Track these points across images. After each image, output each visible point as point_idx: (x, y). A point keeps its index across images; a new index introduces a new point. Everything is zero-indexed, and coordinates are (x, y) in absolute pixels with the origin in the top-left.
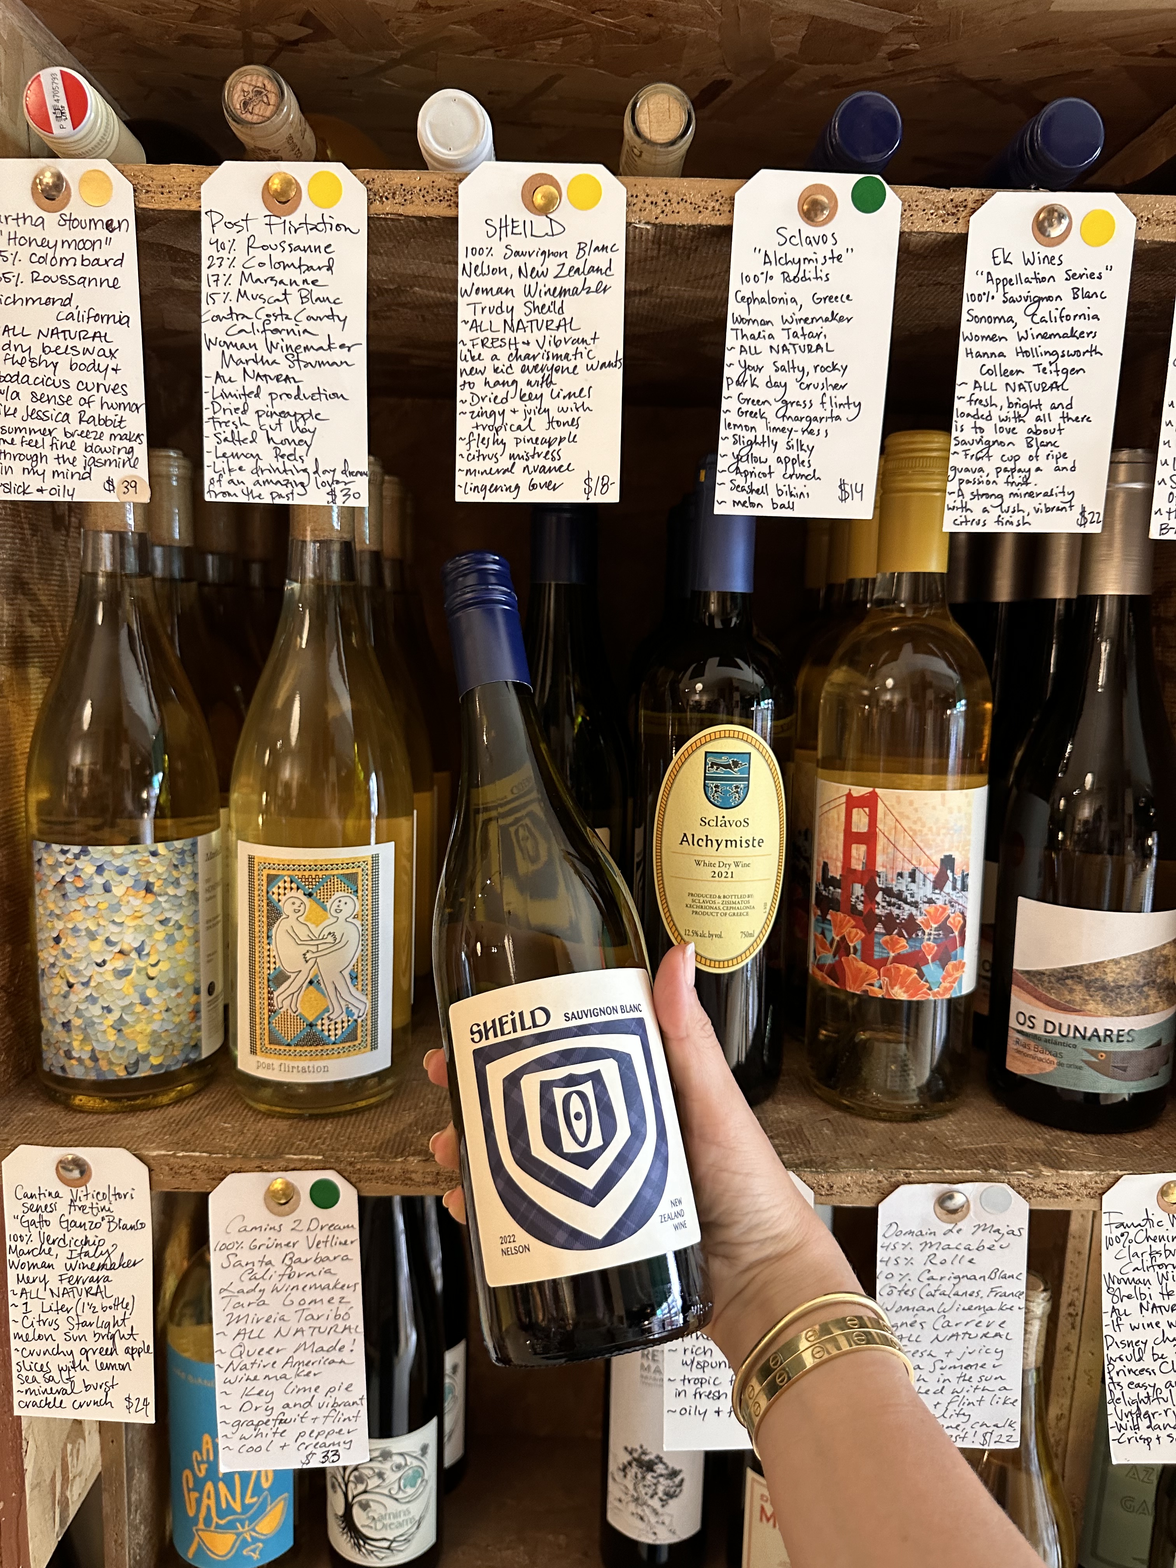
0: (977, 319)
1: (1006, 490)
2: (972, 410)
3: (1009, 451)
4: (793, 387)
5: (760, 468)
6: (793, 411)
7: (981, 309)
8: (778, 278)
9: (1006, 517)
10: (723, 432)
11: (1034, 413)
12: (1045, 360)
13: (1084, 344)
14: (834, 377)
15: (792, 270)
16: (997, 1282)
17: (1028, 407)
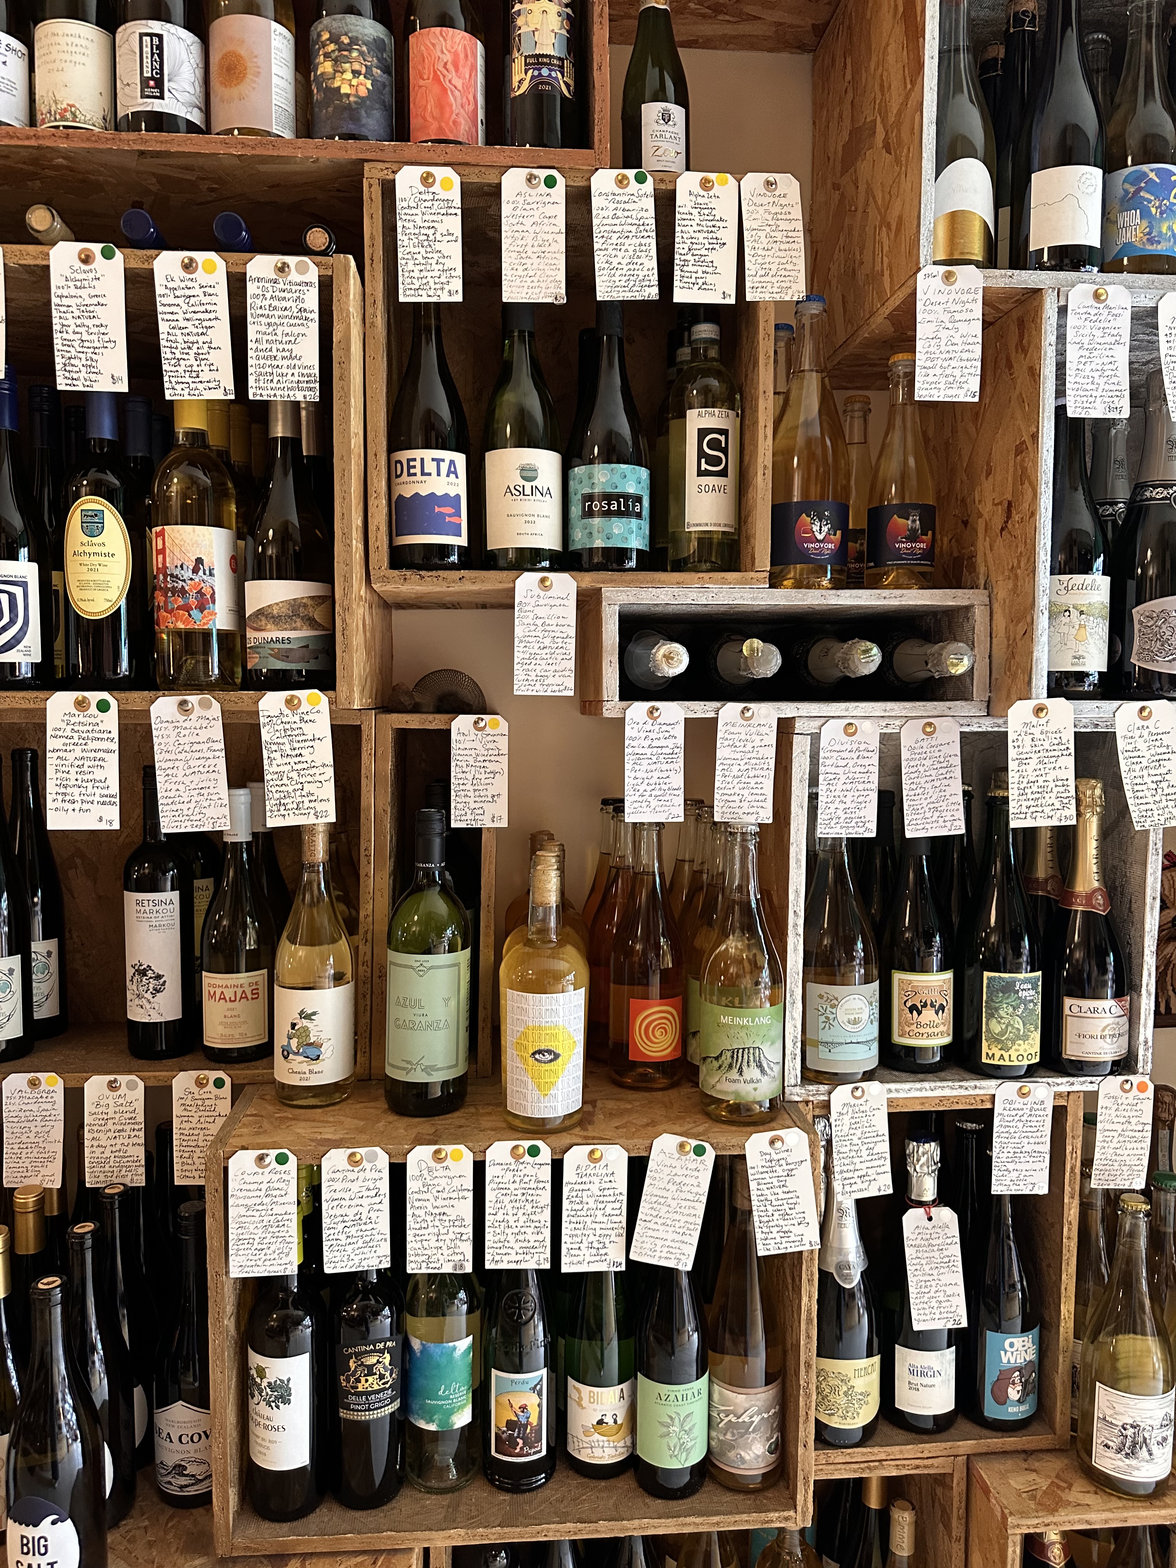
0: (164, 305)
1: (190, 380)
2: (169, 344)
3: (188, 363)
4: (84, 334)
5: (75, 369)
6: (86, 344)
7: (165, 301)
8: (73, 287)
9: (192, 392)
10: (56, 353)
11: (196, 345)
12: (197, 323)
13: (212, 316)
14: (102, 330)
15: (78, 284)
16: (210, 744)
17: (193, 343)
